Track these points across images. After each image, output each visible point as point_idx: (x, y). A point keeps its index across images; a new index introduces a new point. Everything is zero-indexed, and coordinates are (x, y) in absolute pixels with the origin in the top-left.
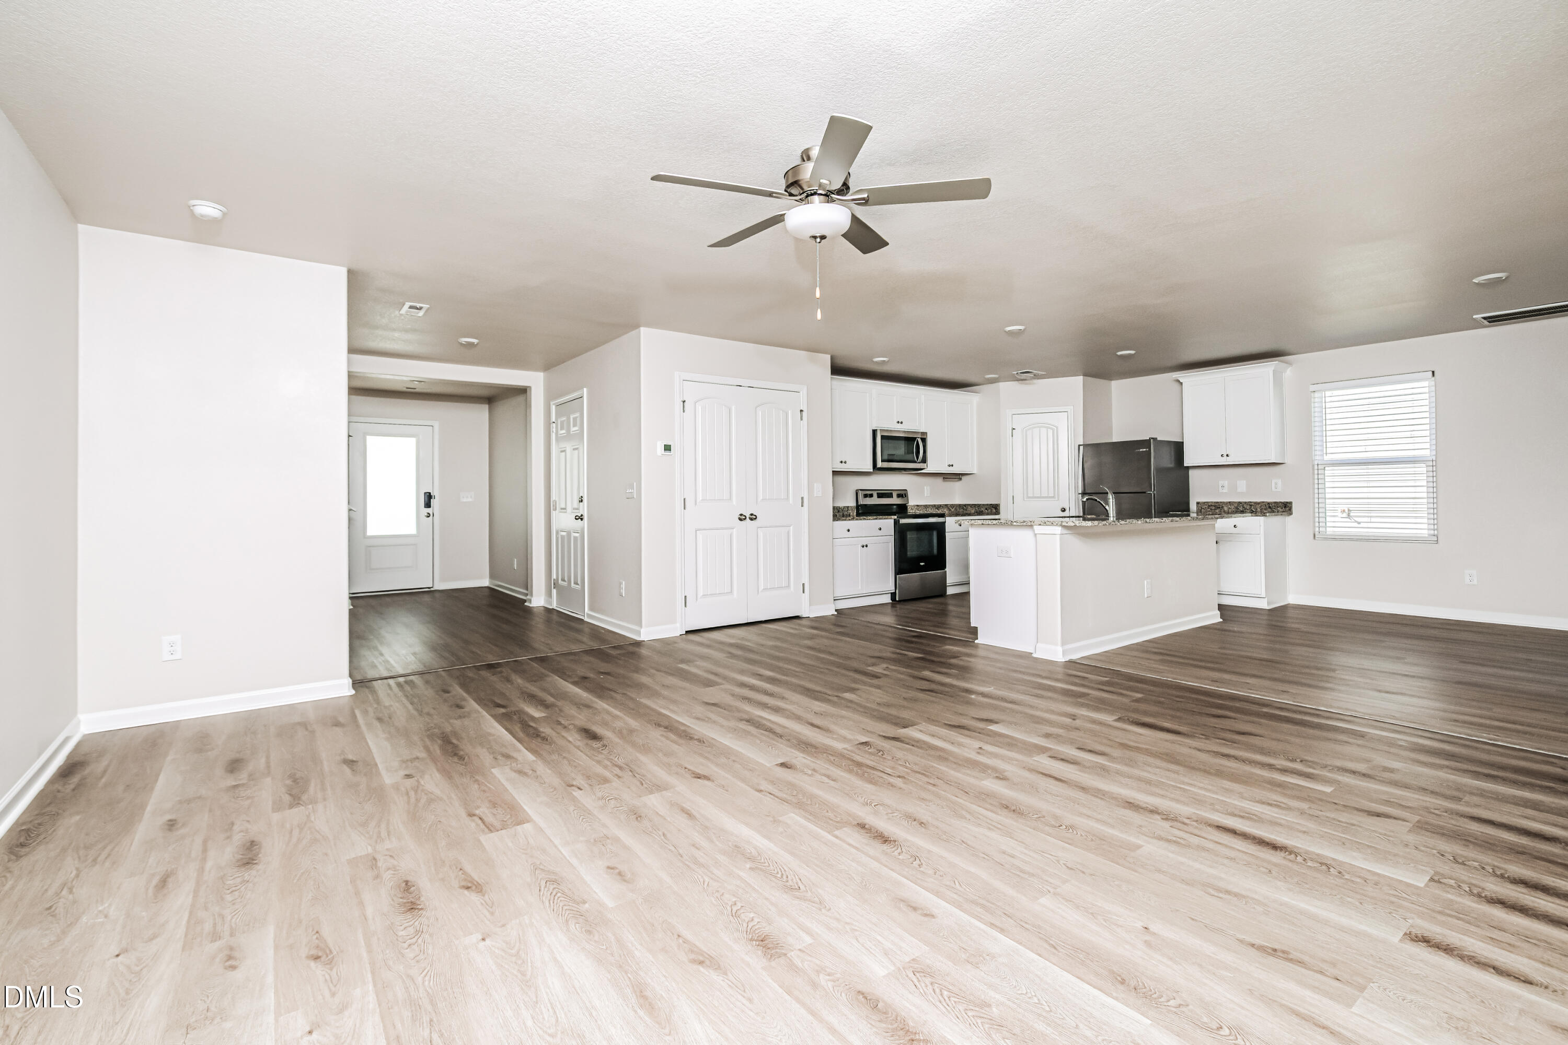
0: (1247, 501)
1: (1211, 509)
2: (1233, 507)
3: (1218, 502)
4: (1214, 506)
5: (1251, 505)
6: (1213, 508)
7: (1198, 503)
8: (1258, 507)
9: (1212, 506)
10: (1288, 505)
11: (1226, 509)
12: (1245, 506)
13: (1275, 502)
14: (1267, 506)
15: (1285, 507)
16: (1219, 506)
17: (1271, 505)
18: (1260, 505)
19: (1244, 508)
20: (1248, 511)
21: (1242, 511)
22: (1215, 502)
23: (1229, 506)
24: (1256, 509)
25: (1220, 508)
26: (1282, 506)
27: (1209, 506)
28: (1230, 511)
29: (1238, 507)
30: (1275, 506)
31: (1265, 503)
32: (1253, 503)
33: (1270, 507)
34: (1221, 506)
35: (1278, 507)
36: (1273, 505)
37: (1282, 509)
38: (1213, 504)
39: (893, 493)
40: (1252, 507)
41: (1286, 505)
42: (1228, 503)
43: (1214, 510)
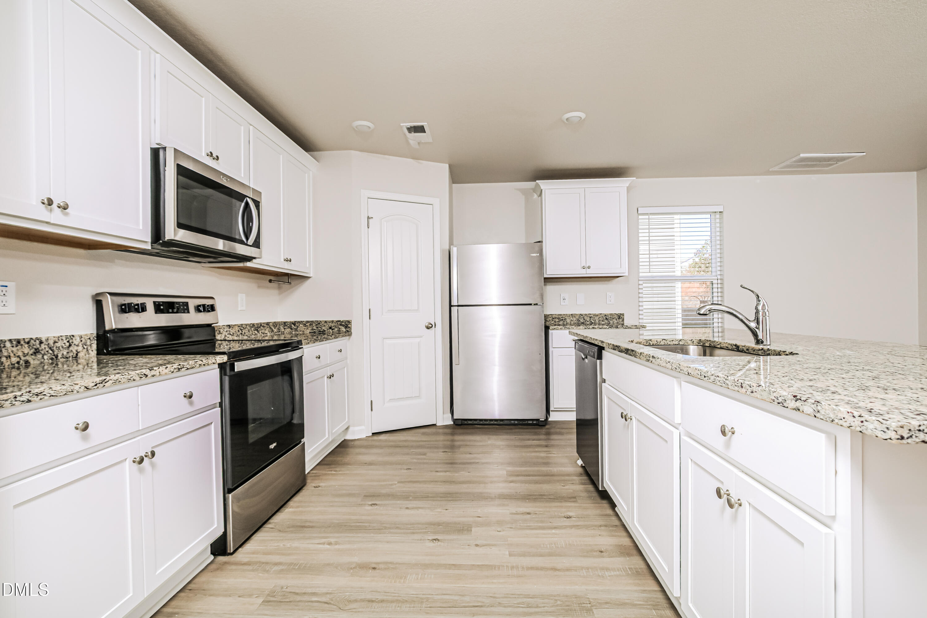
0: (587, 313)
1: (555, 322)
2: (575, 319)
3: (561, 315)
4: (558, 318)
5: (591, 317)
6: (557, 320)
8: (597, 318)
9: (555, 318)
10: (622, 316)
11: (568, 321)
12: (586, 318)
13: (611, 314)
14: (604, 318)
15: (619, 318)
16: (562, 318)
17: (607, 317)
18: (598, 317)
19: (584, 319)
20: (588, 323)
21: (583, 323)
22: (558, 315)
23: (572, 319)
24: (595, 321)
25: (563, 320)
26: (616, 317)
27: (554, 318)
28: (572, 323)
29: (580, 319)
30: (611, 318)
31: (602, 315)
32: (592, 316)
33: (606, 319)
34: (564, 319)
35: (613, 319)
36: (609, 316)
37: (617, 320)
38: (557, 317)
39: (187, 303)
40: (592, 319)
41: (620, 316)
42: (570, 316)
43: (557, 322)
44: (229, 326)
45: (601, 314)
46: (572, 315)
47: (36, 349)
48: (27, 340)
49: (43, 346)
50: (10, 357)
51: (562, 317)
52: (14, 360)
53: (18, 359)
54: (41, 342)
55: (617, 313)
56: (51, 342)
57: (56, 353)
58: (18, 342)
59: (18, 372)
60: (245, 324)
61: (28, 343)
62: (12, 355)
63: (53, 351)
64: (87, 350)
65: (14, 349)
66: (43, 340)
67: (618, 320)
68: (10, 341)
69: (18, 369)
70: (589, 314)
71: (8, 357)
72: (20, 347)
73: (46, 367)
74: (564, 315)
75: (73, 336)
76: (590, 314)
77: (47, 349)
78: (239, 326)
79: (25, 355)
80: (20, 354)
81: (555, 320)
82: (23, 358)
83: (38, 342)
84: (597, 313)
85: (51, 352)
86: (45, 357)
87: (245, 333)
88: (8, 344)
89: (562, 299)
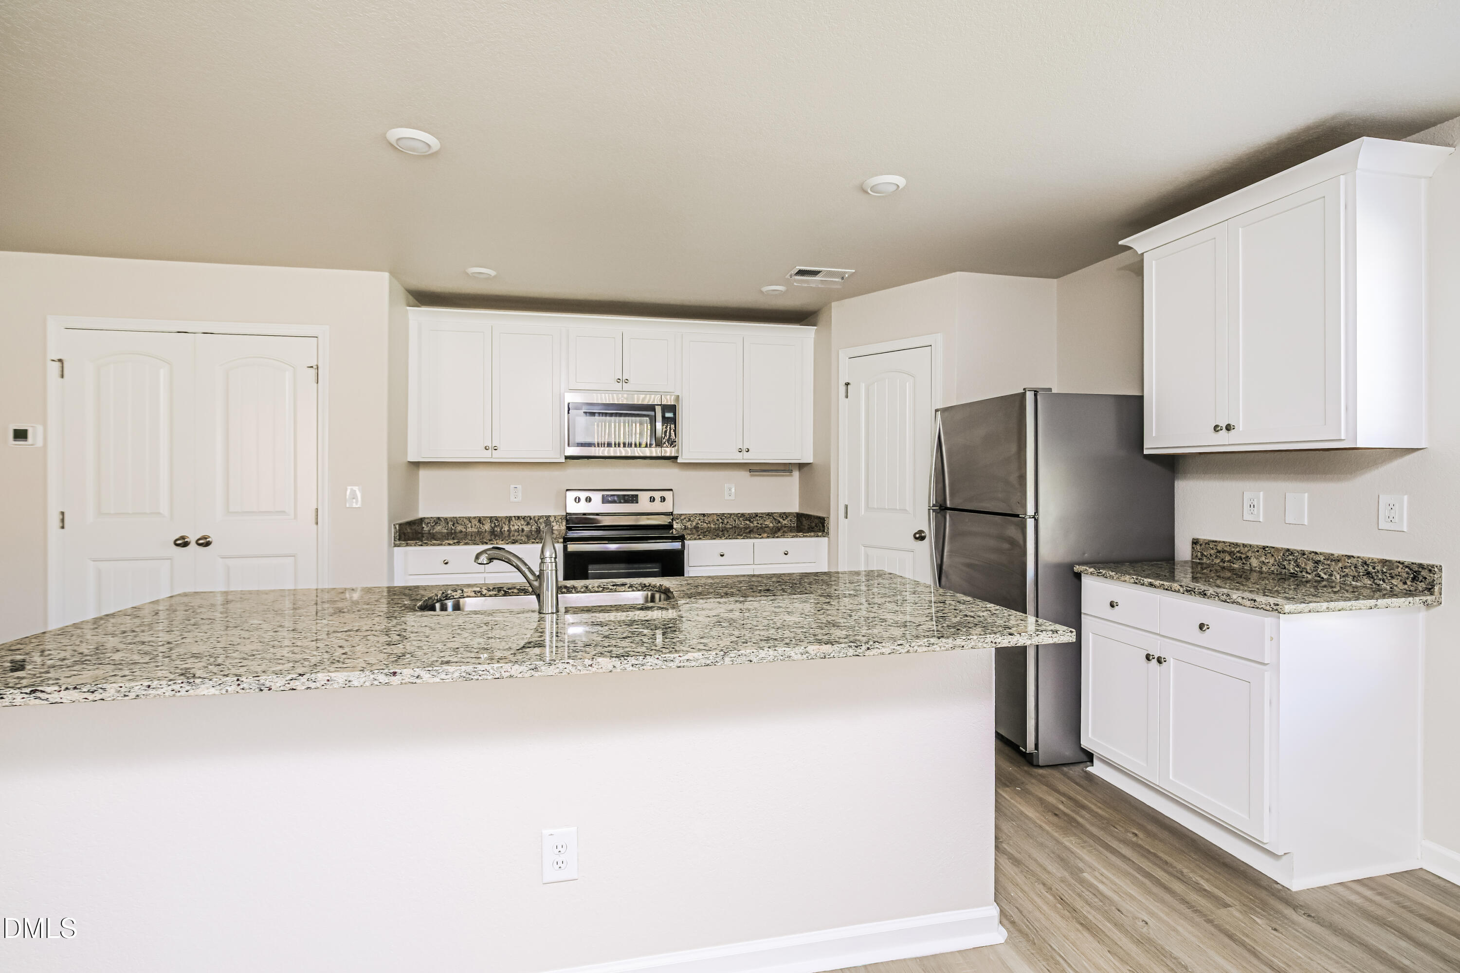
0: (1307, 548)
1: (1223, 561)
2: (1272, 561)
3: (1237, 545)
4: (1231, 553)
5: (1317, 562)
6: (1228, 558)
7: (1195, 542)
8: (1336, 567)
9: (1224, 551)
10: (1424, 573)
12: (1302, 562)
13: (1384, 562)
14: (1361, 570)
16: (1238, 555)
17: (1370, 569)
18: (1340, 565)
19: (1298, 566)
20: (1310, 577)
21: (1293, 575)
22: (1231, 544)
23: (1263, 559)
24: (1331, 575)
25: (1241, 558)
26: (1405, 575)
27: (1219, 552)
28: (1264, 569)
29: (1285, 563)
30: (1383, 573)
31: (1354, 561)
32: (1322, 558)
33: (1368, 574)
34: (1243, 556)
35: (1392, 577)
36: (1379, 568)
37: (1405, 583)
38: (1227, 549)
39: (637, 496)
40: (1321, 567)
41: (1418, 572)
42: (1261, 550)
43: (1228, 561)
44: (704, 515)
45: (1349, 557)
46: (1264, 548)
47: (528, 522)
48: (523, 517)
49: (532, 521)
50: (514, 525)
51: (1238, 552)
52: (516, 527)
53: (518, 527)
54: (531, 519)
55: (1408, 559)
56: (537, 519)
57: (539, 525)
58: (519, 517)
59: (518, 534)
60: (728, 514)
61: (524, 518)
62: (515, 524)
63: (537, 524)
64: (559, 525)
65: (516, 521)
66: (532, 517)
67: (1409, 583)
68: (514, 516)
69: (518, 532)
70: (1311, 553)
71: (513, 525)
72: (519, 520)
73: (533, 533)
74: (1244, 546)
75: (550, 516)
76: (1316, 553)
77: (534, 523)
78: (719, 516)
79: (522, 525)
80: (519, 524)
81: (1222, 555)
82: (521, 527)
83: (529, 518)
84: (1337, 551)
85: (536, 524)
86: (533, 527)
87: (728, 522)
88: (513, 518)
89: (1246, 507)
